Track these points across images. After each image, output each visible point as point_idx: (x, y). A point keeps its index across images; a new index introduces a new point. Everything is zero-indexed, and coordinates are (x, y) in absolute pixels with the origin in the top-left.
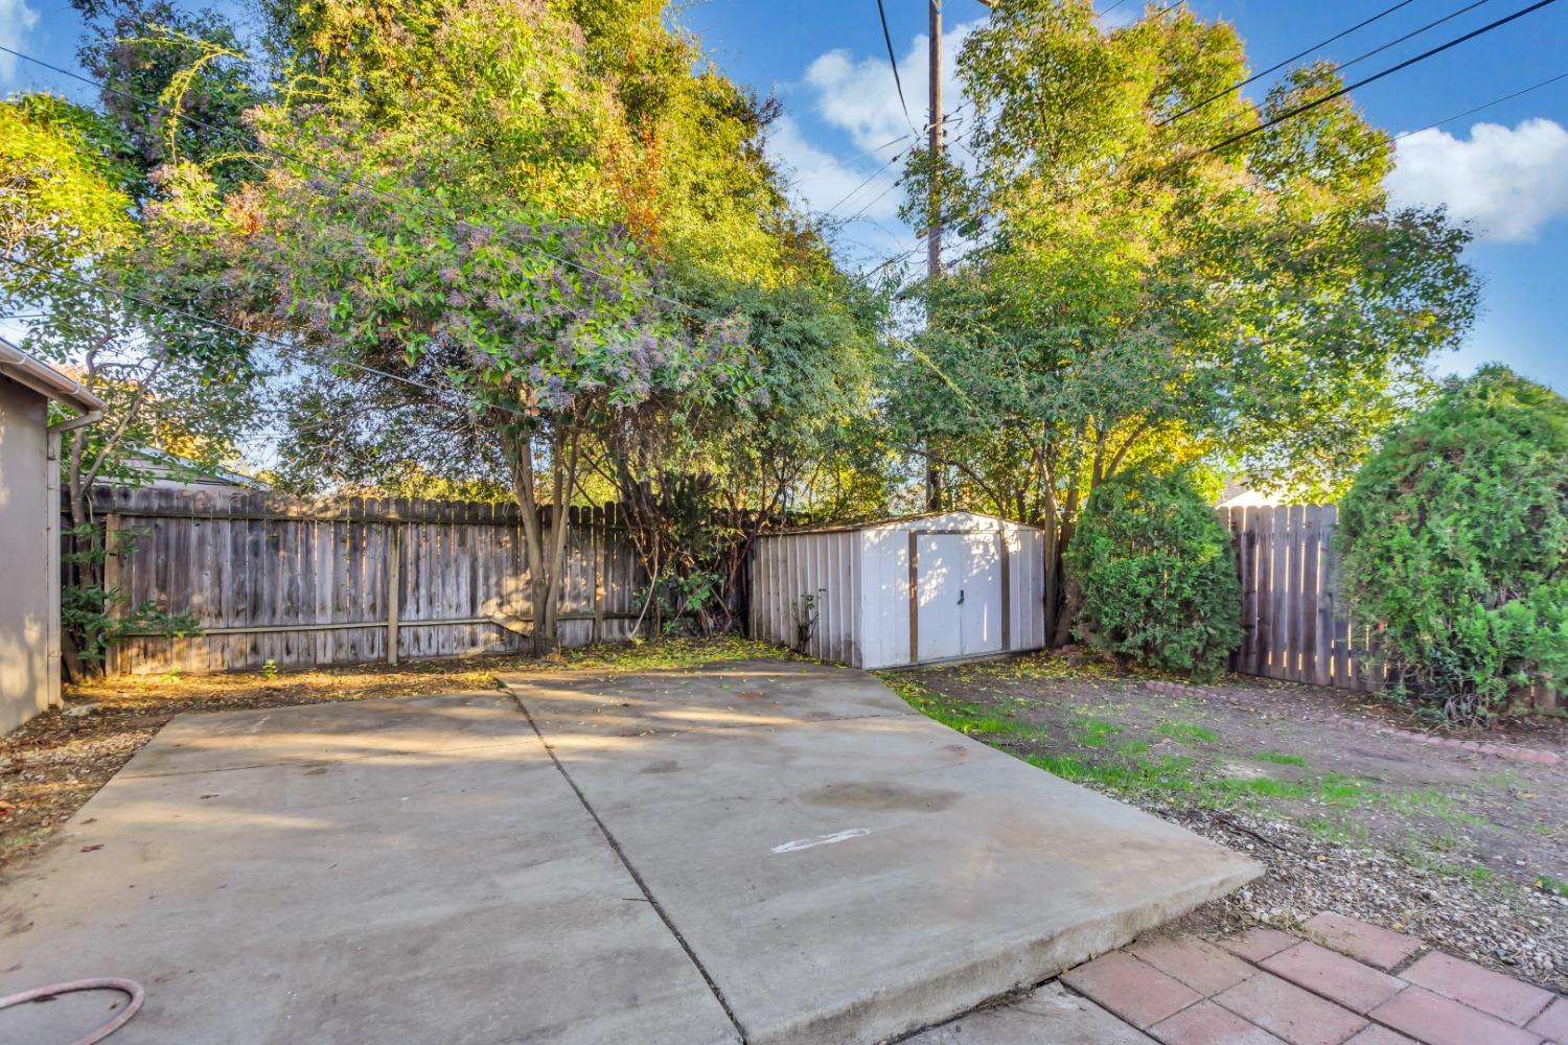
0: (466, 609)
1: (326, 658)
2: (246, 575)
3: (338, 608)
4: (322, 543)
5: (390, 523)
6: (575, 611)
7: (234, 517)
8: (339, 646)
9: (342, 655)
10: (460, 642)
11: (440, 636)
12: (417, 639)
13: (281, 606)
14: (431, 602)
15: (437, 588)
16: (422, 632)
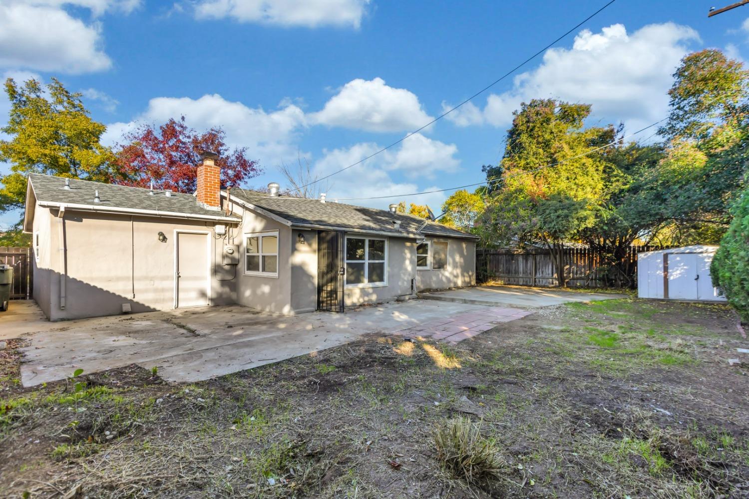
0: (550, 275)
1: (521, 283)
2: (508, 265)
3: (523, 273)
4: (521, 259)
5: (533, 255)
6: (581, 277)
7: (506, 254)
8: (524, 281)
9: (524, 283)
10: (549, 283)
11: (544, 281)
12: (539, 281)
13: (513, 272)
14: (542, 273)
15: (544, 270)
16: (541, 280)
